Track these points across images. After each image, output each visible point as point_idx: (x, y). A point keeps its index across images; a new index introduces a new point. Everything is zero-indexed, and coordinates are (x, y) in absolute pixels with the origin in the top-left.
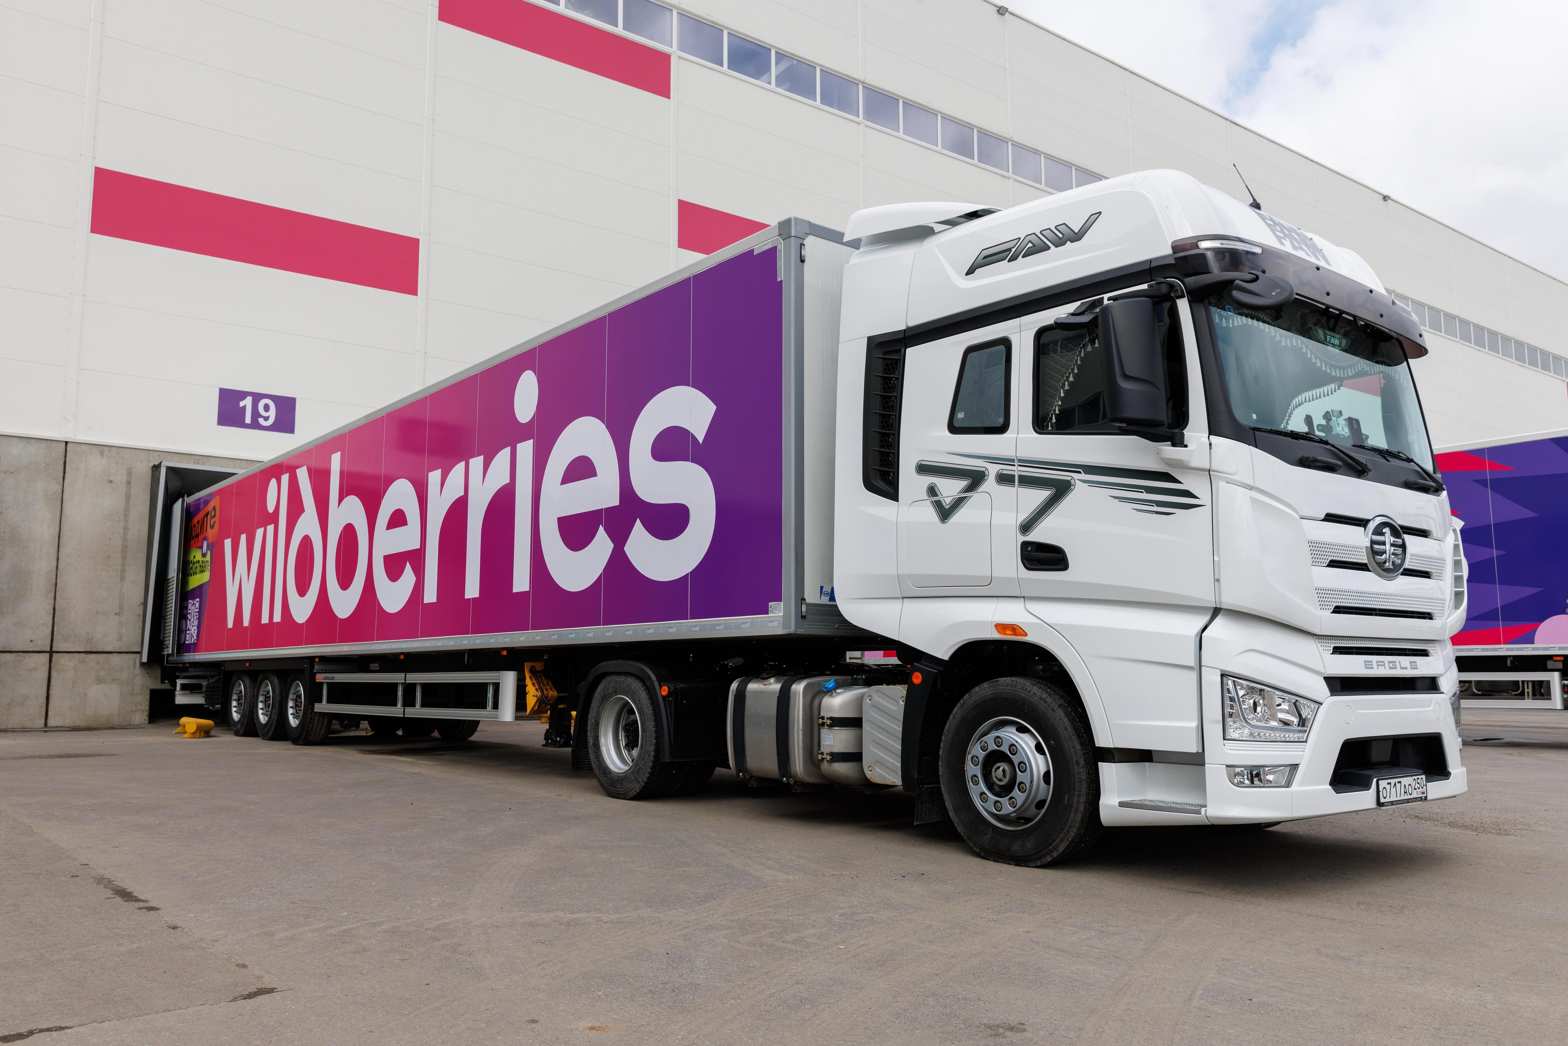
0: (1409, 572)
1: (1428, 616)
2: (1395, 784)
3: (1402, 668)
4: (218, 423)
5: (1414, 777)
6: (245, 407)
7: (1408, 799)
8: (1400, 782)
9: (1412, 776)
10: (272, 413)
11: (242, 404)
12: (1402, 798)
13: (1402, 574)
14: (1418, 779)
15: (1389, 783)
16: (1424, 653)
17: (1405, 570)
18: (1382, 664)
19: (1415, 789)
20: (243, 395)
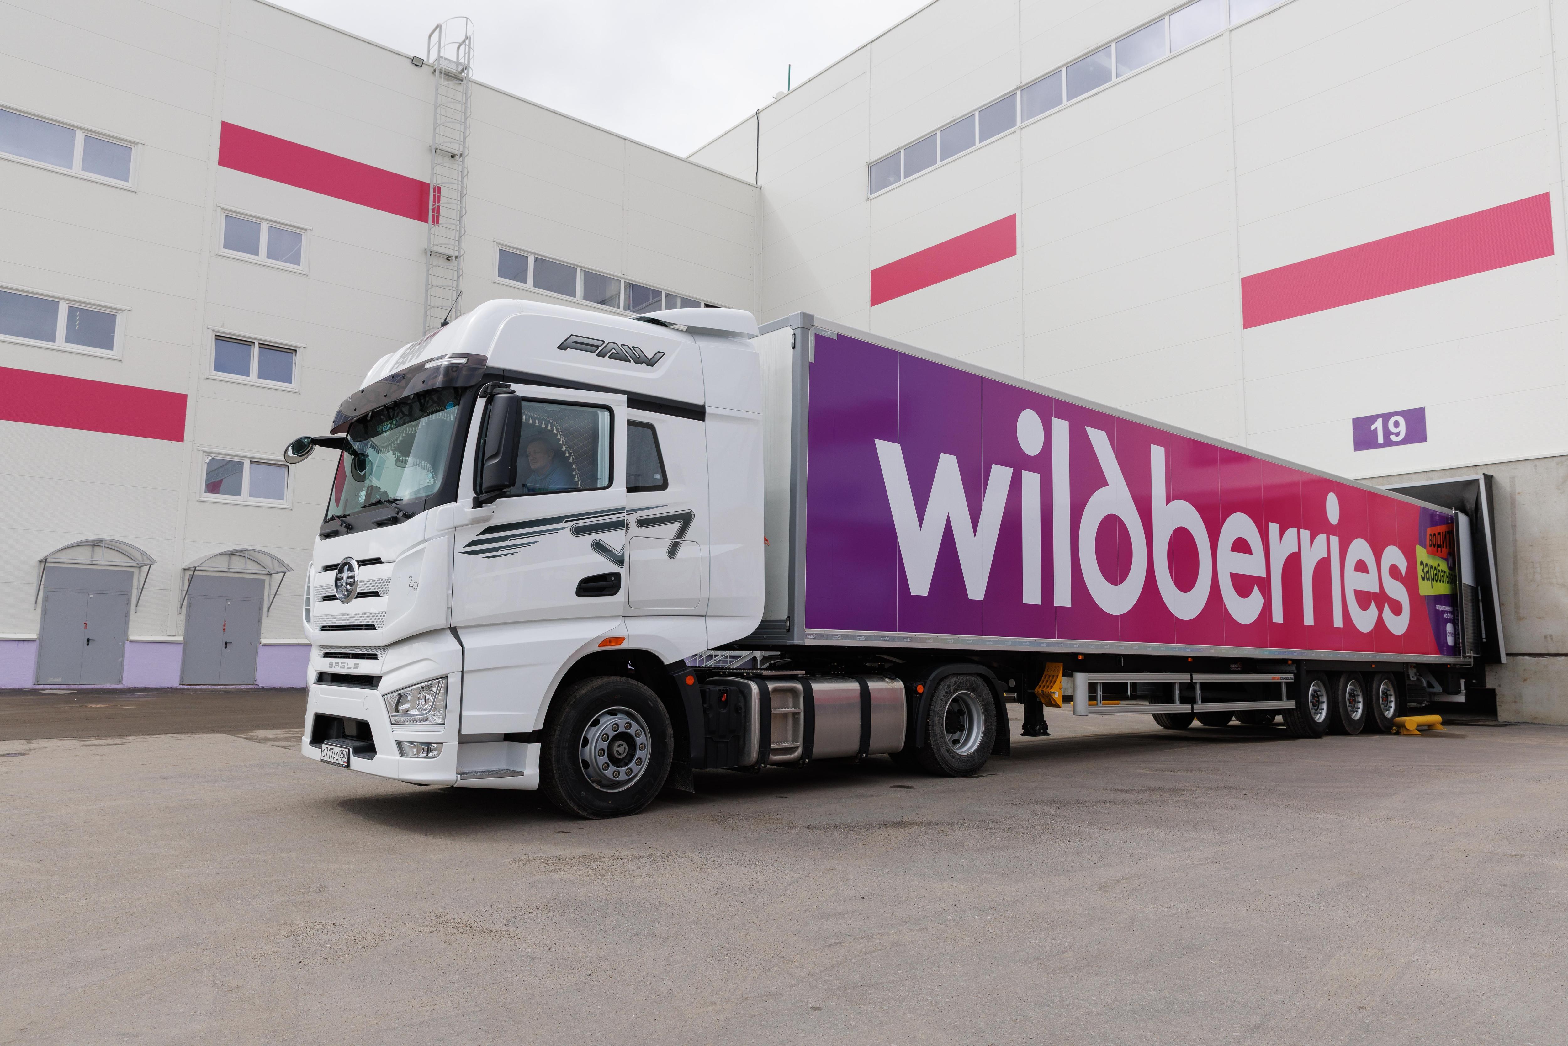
0: (361, 595)
1: (371, 627)
2: (330, 750)
3: (348, 668)
4: (1355, 449)
5: (342, 749)
6: (1376, 429)
7: (334, 763)
8: (332, 749)
9: (340, 747)
10: (1402, 428)
11: (1373, 427)
12: (332, 760)
13: (356, 598)
14: (343, 750)
15: (327, 748)
16: (374, 657)
17: (358, 593)
18: (337, 664)
19: (341, 757)
20: (1373, 419)
